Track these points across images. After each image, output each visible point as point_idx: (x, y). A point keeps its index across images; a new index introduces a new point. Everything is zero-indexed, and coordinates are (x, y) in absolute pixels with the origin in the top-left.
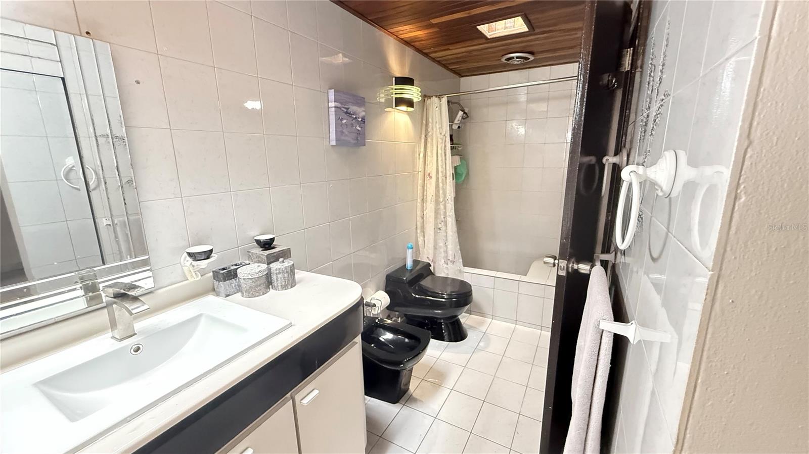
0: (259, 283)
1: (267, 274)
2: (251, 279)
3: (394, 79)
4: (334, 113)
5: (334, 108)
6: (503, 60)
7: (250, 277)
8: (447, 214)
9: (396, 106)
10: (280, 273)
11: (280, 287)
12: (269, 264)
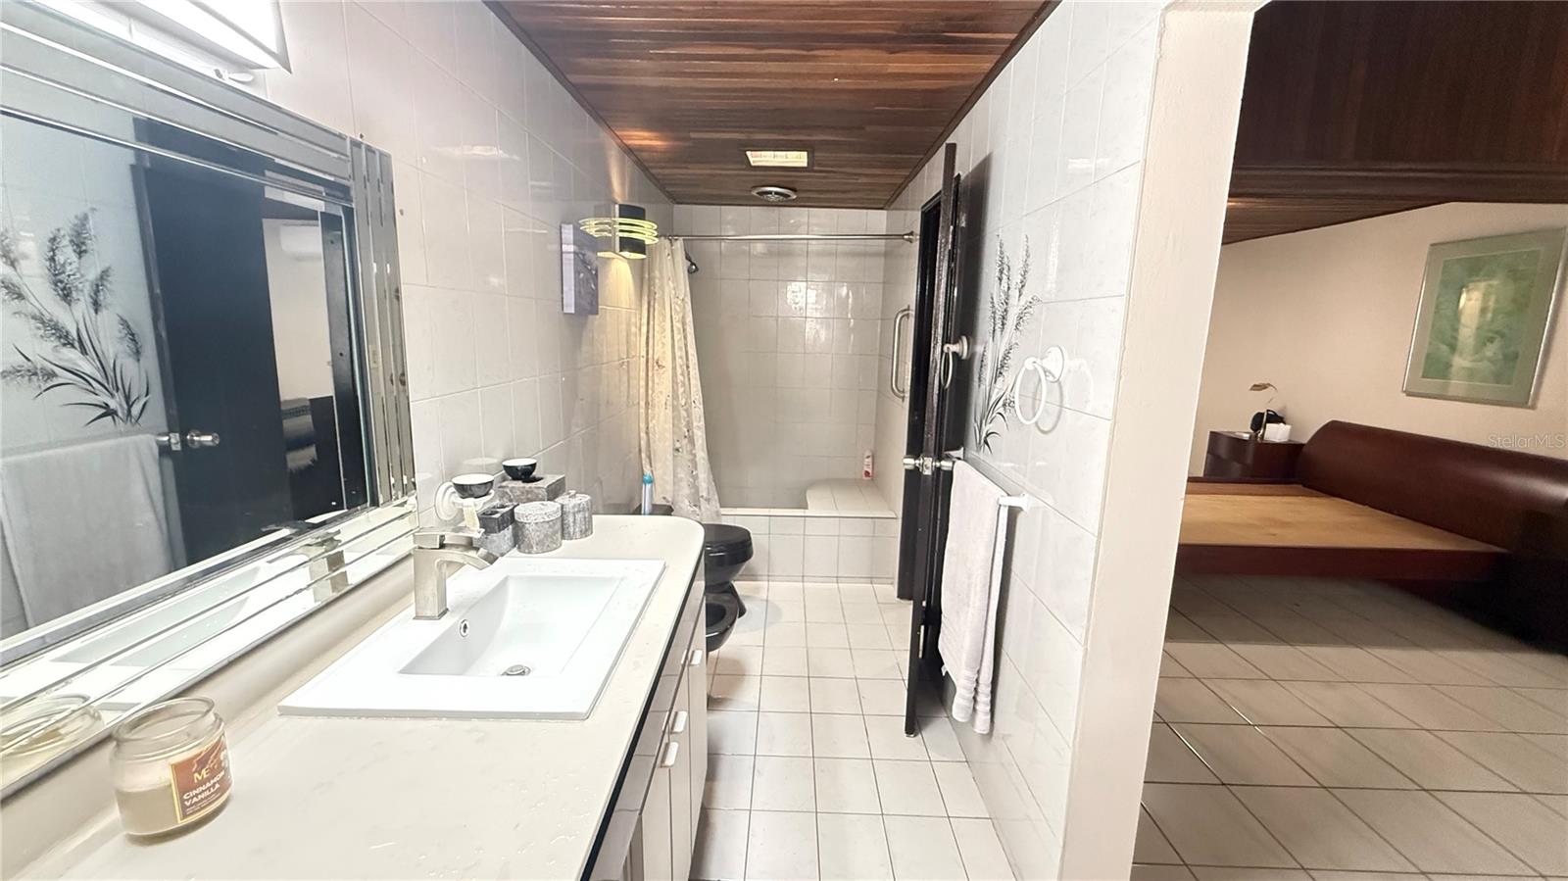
0: (552, 529)
2: (548, 522)
3: (617, 206)
4: (572, 262)
5: (572, 255)
6: (754, 193)
8: (695, 424)
9: (621, 251)
11: (574, 536)
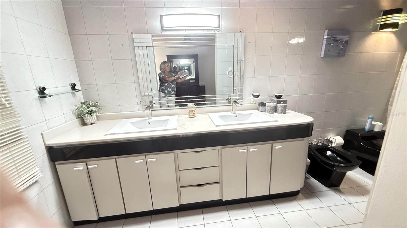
0: (272, 109)
1: (276, 107)
3: (382, 12)
4: (326, 41)
5: (326, 39)
7: (269, 106)
9: (379, 30)
10: (280, 107)
11: (279, 112)
12: (277, 104)
